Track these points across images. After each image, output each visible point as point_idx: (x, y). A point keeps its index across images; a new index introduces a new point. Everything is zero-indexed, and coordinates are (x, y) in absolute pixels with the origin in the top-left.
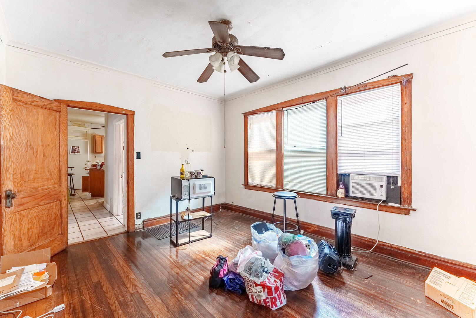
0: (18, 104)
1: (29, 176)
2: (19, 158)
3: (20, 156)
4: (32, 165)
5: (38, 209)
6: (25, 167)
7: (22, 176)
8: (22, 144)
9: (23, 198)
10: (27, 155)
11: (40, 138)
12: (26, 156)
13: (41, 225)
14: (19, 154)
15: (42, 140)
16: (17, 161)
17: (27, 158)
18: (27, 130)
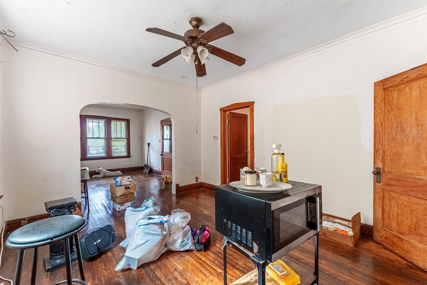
0: (389, 91)
1: (399, 159)
2: (389, 141)
3: (390, 138)
4: (403, 149)
5: (410, 199)
6: (395, 150)
7: (392, 158)
8: (392, 128)
9: (391, 179)
10: (398, 138)
11: (413, 118)
12: (396, 138)
13: (415, 221)
14: (390, 137)
15: (416, 119)
16: (388, 144)
17: (398, 141)
18: (397, 113)
